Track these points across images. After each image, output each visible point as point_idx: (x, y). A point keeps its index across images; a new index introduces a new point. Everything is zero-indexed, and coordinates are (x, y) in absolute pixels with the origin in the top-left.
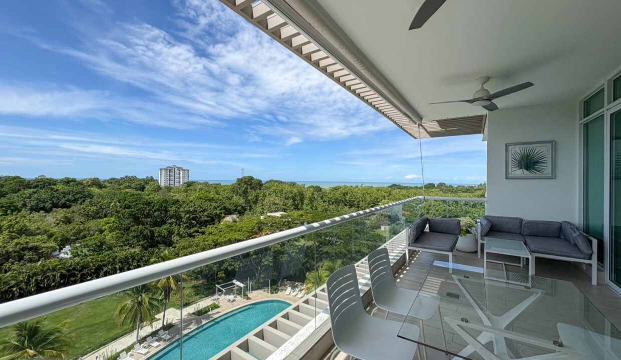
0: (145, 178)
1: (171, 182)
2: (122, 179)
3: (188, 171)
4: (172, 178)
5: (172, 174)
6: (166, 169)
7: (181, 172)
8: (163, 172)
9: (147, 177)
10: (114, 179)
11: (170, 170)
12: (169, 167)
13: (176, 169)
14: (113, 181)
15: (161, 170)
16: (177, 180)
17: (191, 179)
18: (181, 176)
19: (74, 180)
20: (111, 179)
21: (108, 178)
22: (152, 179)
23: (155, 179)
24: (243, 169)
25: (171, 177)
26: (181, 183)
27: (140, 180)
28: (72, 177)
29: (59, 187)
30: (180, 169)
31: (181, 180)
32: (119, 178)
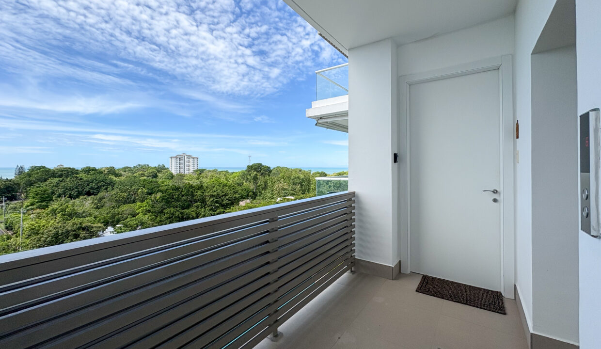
0: (157, 166)
1: (181, 170)
2: (135, 167)
3: (198, 158)
5: (182, 162)
6: (176, 158)
7: (191, 160)
8: (174, 160)
9: (159, 165)
10: (127, 168)
11: (180, 158)
12: (179, 155)
13: (186, 157)
15: (171, 158)
16: (186, 168)
17: (201, 167)
18: (191, 164)
19: (94, 169)
20: (125, 168)
21: (121, 166)
22: (164, 168)
23: (166, 167)
24: (250, 157)
25: (181, 165)
26: (191, 171)
27: (152, 168)
28: (92, 166)
30: (189, 157)
31: (191, 168)
32: (132, 166)
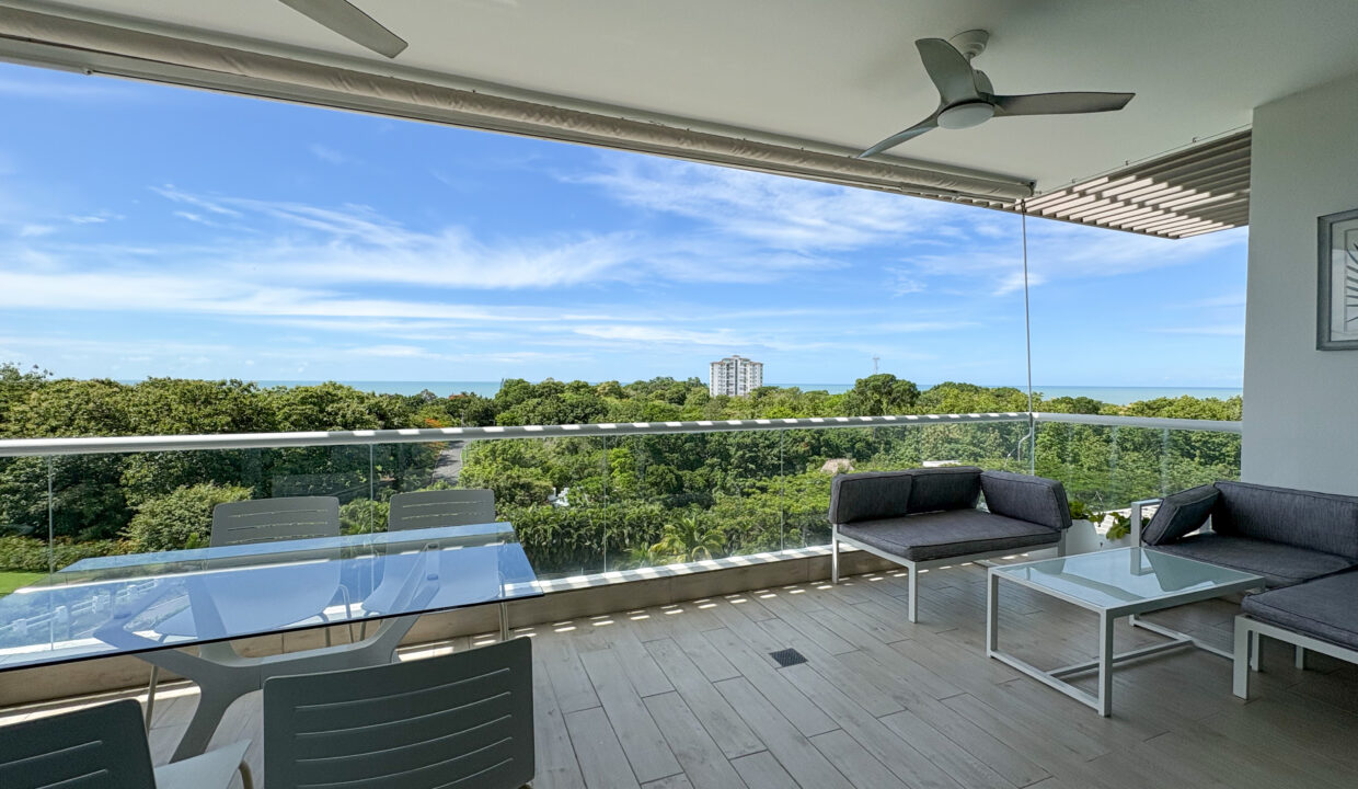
0: (687, 380)
1: (730, 387)
2: (652, 382)
3: (762, 365)
4: (732, 380)
5: (732, 372)
6: (721, 364)
7: (749, 368)
8: (717, 367)
9: (690, 379)
10: (640, 383)
11: (728, 365)
12: (726, 359)
13: (739, 362)
14: (640, 386)
15: (713, 364)
16: (740, 384)
17: (768, 382)
18: (748, 376)
19: (585, 386)
20: (637, 383)
21: (631, 381)
22: (698, 383)
23: (702, 382)
25: (730, 379)
26: (748, 390)
27: (678, 384)
28: (583, 380)
29: (568, 395)
30: (746, 361)
31: (748, 384)
32: (647, 381)
